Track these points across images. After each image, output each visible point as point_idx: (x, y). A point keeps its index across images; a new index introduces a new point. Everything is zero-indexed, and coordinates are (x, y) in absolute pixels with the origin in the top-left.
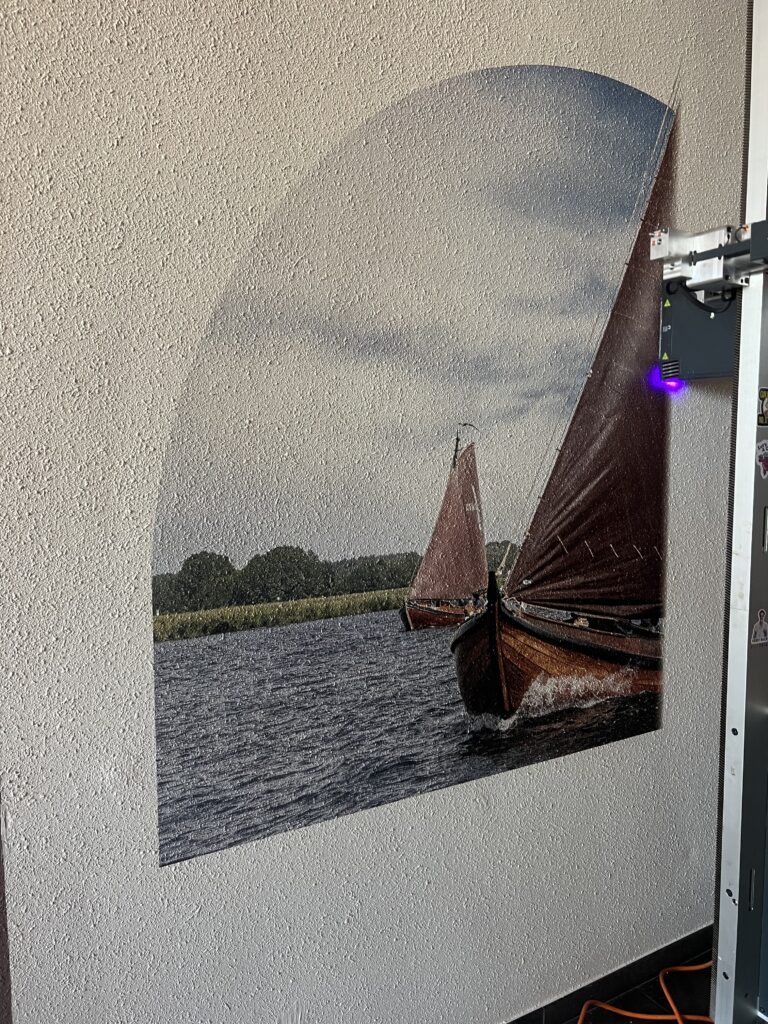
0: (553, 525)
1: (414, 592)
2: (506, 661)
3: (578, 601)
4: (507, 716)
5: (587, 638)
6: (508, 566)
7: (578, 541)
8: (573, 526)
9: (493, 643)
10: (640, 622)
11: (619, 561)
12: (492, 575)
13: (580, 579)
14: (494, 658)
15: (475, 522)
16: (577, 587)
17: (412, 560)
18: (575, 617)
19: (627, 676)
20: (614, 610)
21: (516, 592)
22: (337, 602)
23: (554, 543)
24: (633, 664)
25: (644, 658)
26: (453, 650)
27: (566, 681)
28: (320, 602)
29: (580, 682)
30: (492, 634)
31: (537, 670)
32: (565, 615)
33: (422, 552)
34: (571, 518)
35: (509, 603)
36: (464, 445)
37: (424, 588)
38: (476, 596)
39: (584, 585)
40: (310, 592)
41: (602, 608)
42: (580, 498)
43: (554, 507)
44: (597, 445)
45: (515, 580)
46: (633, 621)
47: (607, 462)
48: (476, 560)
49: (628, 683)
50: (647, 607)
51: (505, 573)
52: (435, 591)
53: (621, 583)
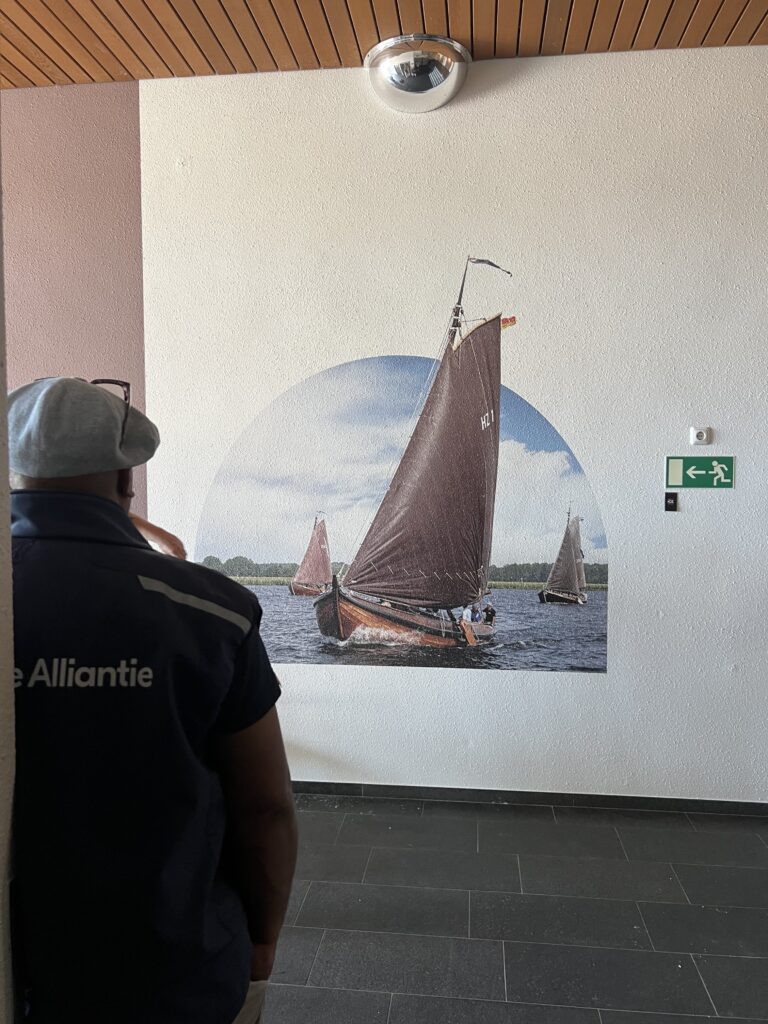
0: (369, 557)
1: (295, 580)
2: (343, 616)
3: (383, 594)
4: (343, 640)
5: (390, 612)
6: (343, 573)
7: (383, 565)
8: (381, 558)
9: (335, 606)
10: (425, 609)
11: (410, 577)
12: (334, 576)
13: (384, 584)
14: (336, 614)
15: (325, 553)
16: (385, 587)
17: (295, 567)
18: (382, 601)
19: (417, 635)
20: (408, 601)
21: (348, 585)
22: (262, 579)
23: (369, 565)
24: (420, 630)
25: (428, 628)
26: (314, 605)
27: (377, 630)
28: (254, 579)
29: (385, 632)
30: (335, 603)
31: (360, 622)
32: (376, 599)
33: (300, 564)
34: (379, 555)
35: (344, 590)
36: (319, 521)
37: (300, 578)
38: (326, 585)
39: (388, 587)
40: (250, 574)
41: (399, 599)
42: (385, 545)
43: (369, 549)
44: (395, 521)
45: (347, 580)
46: (421, 609)
47: (400, 530)
48: (326, 569)
49: (418, 639)
50: (430, 602)
51: (341, 577)
52: (306, 580)
53: (412, 588)
